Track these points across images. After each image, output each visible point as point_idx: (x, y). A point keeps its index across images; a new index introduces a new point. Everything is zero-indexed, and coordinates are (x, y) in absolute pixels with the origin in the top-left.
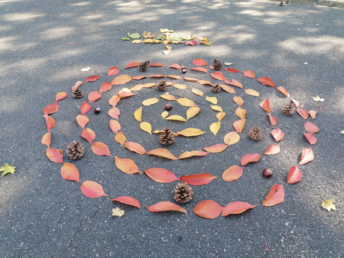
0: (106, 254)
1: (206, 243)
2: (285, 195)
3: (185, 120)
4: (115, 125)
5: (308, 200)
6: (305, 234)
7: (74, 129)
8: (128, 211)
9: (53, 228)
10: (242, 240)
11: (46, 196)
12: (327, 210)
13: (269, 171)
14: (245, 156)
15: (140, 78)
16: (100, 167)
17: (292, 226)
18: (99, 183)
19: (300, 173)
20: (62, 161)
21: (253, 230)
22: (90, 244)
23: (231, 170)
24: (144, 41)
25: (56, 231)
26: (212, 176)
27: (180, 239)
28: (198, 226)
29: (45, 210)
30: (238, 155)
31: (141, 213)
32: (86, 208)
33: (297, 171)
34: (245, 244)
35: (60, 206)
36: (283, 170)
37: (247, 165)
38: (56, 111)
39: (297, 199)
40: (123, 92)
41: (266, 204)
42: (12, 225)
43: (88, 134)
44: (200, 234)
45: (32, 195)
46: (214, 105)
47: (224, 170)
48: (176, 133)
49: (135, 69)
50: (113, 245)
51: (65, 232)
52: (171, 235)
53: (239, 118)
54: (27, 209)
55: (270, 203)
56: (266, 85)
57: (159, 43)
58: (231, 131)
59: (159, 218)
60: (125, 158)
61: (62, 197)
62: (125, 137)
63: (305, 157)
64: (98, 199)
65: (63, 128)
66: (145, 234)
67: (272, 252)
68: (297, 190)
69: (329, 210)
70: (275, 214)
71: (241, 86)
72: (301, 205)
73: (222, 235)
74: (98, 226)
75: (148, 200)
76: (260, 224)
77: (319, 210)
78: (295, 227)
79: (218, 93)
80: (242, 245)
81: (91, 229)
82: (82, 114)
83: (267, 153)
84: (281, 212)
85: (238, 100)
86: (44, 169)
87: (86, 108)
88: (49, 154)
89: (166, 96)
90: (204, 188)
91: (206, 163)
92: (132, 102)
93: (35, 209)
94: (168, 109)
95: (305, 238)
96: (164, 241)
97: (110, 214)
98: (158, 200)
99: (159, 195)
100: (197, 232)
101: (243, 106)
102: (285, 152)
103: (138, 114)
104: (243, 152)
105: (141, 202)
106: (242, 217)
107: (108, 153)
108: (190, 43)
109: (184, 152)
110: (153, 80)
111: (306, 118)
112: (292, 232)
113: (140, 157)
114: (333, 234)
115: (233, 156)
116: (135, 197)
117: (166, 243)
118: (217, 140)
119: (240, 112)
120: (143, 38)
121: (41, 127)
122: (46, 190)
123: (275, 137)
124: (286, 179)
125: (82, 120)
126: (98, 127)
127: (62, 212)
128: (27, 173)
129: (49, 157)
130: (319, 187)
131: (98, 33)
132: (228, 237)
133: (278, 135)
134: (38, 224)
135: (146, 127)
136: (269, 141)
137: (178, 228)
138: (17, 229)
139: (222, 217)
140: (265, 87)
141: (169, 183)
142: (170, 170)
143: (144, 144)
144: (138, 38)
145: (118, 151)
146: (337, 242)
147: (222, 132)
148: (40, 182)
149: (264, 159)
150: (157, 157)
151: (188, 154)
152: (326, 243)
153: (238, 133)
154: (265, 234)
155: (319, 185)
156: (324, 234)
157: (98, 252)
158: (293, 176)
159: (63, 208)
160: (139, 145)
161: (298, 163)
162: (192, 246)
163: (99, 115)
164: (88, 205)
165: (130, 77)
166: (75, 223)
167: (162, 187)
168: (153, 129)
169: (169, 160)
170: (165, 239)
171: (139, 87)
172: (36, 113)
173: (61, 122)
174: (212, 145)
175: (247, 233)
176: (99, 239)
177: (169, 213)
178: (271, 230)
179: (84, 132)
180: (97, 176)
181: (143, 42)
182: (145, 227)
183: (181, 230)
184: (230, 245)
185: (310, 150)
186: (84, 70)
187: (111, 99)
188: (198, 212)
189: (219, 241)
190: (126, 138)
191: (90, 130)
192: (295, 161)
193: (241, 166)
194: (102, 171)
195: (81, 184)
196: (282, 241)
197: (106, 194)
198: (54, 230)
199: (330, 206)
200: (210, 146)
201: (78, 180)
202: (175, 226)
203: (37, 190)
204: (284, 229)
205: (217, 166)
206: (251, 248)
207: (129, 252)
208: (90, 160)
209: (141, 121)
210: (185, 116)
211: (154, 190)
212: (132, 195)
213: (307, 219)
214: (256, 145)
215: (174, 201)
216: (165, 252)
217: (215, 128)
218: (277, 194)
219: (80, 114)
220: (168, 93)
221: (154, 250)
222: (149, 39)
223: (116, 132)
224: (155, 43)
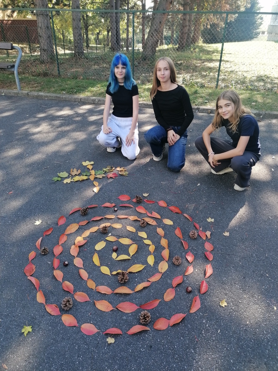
0: (113, 368)
1: (165, 345)
2: (201, 303)
3: (129, 258)
4: (84, 274)
5: (213, 303)
6: (214, 325)
7: (56, 284)
8: (116, 338)
9: (76, 362)
10: (183, 338)
11: (61, 341)
12: (223, 307)
13: (190, 289)
14: (174, 279)
15: (86, 224)
16: (87, 312)
17: (207, 322)
18: (91, 323)
19: (206, 285)
20: (60, 313)
21: (188, 330)
22: (102, 365)
23: (168, 293)
24: (73, 179)
25: (79, 363)
26: (158, 300)
27: (151, 347)
28: (158, 336)
29: (66, 351)
30: (170, 279)
31: (124, 337)
32: (90, 342)
33: (204, 284)
34: (185, 340)
35: (74, 346)
36: (197, 285)
37: (176, 286)
38: (35, 270)
39: (207, 303)
40: (79, 242)
41: (192, 311)
42: (50, 367)
43: (67, 287)
44: (161, 341)
45: (52, 344)
46: (145, 239)
47: (164, 294)
48: (127, 271)
49: (77, 214)
50: (115, 362)
51: (85, 362)
52: (145, 346)
53: (164, 248)
54: (54, 354)
55: (193, 310)
56: (176, 213)
57: (87, 179)
58: (161, 261)
59: (135, 338)
60: (100, 300)
61: (72, 340)
62: (94, 283)
63: (208, 272)
64: (95, 334)
65: (47, 285)
66: (131, 350)
67: (199, 340)
68: (207, 297)
69: (224, 306)
70: (197, 317)
71: (159, 217)
72: (210, 307)
73: (172, 338)
74: (102, 352)
75: (125, 327)
76: (191, 325)
77: (219, 308)
78: (208, 322)
79: (145, 227)
80: (184, 341)
81: (99, 355)
82: (55, 268)
83: (186, 274)
84: (200, 314)
85: (160, 231)
86: (51, 322)
87: (56, 263)
88: (49, 309)
89: (110, 238)
90: (155, 310)
91: (152, 291)
92: (87, 249)
93: (59, 352)
94: (116, 251)
95: (214, 327)
97: (106, 343)
98: (131, 326)
99: (130, 322)
100: (159, 340)
101: (165, 237)
102: (196, 271)
103: (96, 260)
104: (173, 277)
105: (121, 330)
106: (181, 324)
107: (88, 299)
109: (137, 285)
110: (96, 223)
111: (204, 239)
112: (207, 326)
113: (110, 297)
114: (227, 321)
115: (167, 281)
116: (116, 327)
117: (144, 351)
118: (154, 270)
119: (164, 242)
120: (71, 176)
121: (30, 288)
122: (59, 337)
123: (189, 260)
124: (199, 291)
125: (59, 274)
126: (72, 278)
127: (77, 349)
128: (40, 328)
129: (49, 312)
130: (218, 292)
132: (176, 338)
133: (190, 258)
134: (66, 362)
135: (105, 270)
136: (186, 264)
137: (147, 341)
138: (55, 369)
139: (170, 327)
140: (176, 214)
141: (134, 312)
142: (131, 301)
143: (109, 285)
144: (67, 176)
145: (93, 296)
146: (229, 325)
147: (156, 263)
148: (53, 333)
149: (185, 279)
150: (121, 294)
151: (140, 287)
152: (224, 328)
153: (166, 261)
154: (194, 331)
155: (217, 291)
156: (223, 322)
157: (109, 368)
158: (203, 288)
159: (76, 347)
160: (106, 287)
161: (205, 277)
162: (158, 349)
163: (68, 267)
164: (90, 340)
165: (77, 224)
166: (88, 355)
167: (131, 316)
168: (111, 272)
169: (129, 294)
170: (142, 350)
171: (87, 233)
172: (20, 276)
173: (43, 280)
174: (153, 275)
175: (185, 332)
176: (106, 361)
177: (140, 333)
178: (196, 327)
179: (63, 284)
180: (88, 319)
181: (72, 180)
182: (129, 345)
183: (150, 341)
184: (178, 342)
185: (210, 266)
186: (38, 223)
187: (71, 250)
188: (156, 328)
189: (172, 342)
190: (96, 283)
191: (67, 283)
192: (203, 275)
193: (173, 288)
194: (89, 314)
195: (80, 327)
196: (203, 332)
197: (98, 330)
198: (77, 363)
199: (224, 304)
200: (151, 277)
201: (77, 325)
202: (146, 340)
203: (54, 339)
204: (203, 325)
205: (159, 291)
206: (189, 341)
207: (126, 363)
208: (78, 307)
209: (100, 265)
210: (129, 255)
211: (127, 319)
212: (114, 326)
213: (214, 316)
214: (179, 269)
215: (140, 324)
216: (145, 357)
217: (151, 260)
218: (196, 303)
219: (54, 269)
220: (110, 234)
221: (139, 358)
222: (77, 176)
223: (87, 280)
224: (83, 180)
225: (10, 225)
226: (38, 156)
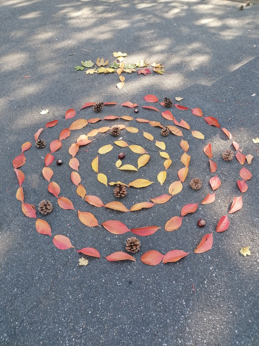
0: (77, 296)
1: (149, 286)
2: (213, 243)
3: (136, 170)
4: (76, 178)
5: (231, 247)
6: (223, 276)
7: (42, 183)
8: (91, 261)
9: (36, 276)
10: (176, 282)
11: (27, 249)
12: (243, 256)
13: (203, 222)
14: (185, 206)
15: (96, 122)
16: (66, 221)
17: (215, 269)
18: (67, 236)
19: (228, 223)
20: (35, 216)
21: (185, 274)
22: (64, 289)
23: (172, 221)
24: (97, 70)
25: (39, 279)
26: (156, 227)
27: (130, 283)
28: (144, 271)
29: (28, 261)
30: (180, 205)
31: (101, 262)
32: (59, 258)
33: (225, 221)
34: (178, 285)
35: (40, 258)
36: (215, 219)
37: (186, 215)
38: (24, 163)
39: (222, 246)
40: (81, 141)
41: (197, 251)
42: (6, 275)
43: (54, 188)
44: (145, 279)
45: (17, 249)
46: (162, 151)
47: (166, 221)
48: (128, 184)
49: (90, 110)
50: (81, 289)
51: (45, 279)
52: (124, 280)
53: (184, 166)
54: (15, 261)
55: (200, 250)
56: (212, 125)
57: (113, 73)
58: (176, 180)
59: (114, 266)
60: (86, 211)
61: (39, 250)
62: (85, 190)
63: (235, 206)
64: (68, 250)
65: (32, 181)
66: (104, 280)
67: (197, 291)
68: (224, 238)
69: (245, 255)
70: (203, 260)
71: (187, 126)
72: (225, 252)
73: (162, 278)
74: (69, 273)
75: (106, 250)
76: (191, 269)
77: (238, 256)
78: (217, 270)
79: (167, 136)
80: (175, 287)
81: (64, 276)
82: (47, 165)
83: (203, 203)
84: (208, 258)
85: (185, 144)
86: (22, 224)
87: (49, 159)
88: (25, 209)
89: (120, 143)
90: (149, 238)
91: (152, 215)
92: (89, 151)
93: (21, 261)
94: (122, 158)
95: (222, 280)
96: (119, 285)
97: (77, 263)
98: (113, 250)
99: (114, 246)
100: (143, 277)
101: (189, 152)
102: (219, 201)
103: (95, 165)
104: (184, 202)
105: (100, 252)
106: (178, 263)
107: (72, 207)
108: (143, 72)
109: (135, 203)
110: (108, 123)
111: (242, 163)
112: (214, 275)
113: (98, 210)
114: (244, 275)
115: (175, 206)
116: (95, 248)
117: (120, 286)
118: (163, 190)
119: (185, 158)
120: (96, 66)
121: (13, 182)
122: (26, 243)
123: (212, 186)
124: (216, 228)
125: (47, 172)
126: (61, 180)
127: (41, 262)
128: (9, 228)
129: (24, 213)
130: (242, 234)
131: (51, 60)
132: (166, 280)
133: (215, 183)
134: (25, 273)
135: (102, 178)
136: (208, 190)
137: (128, 274)
138: (10, 278)
139: (162, 263)
140: (211, 127)
141: (122, 235)
142: (122, 221)
143: (101, 197)
144: (91, 66)
145: (80, 205)
146: (246, 283)
147: (168, 182)
148: (21, 236)
149: (200, 209)
150: (113, 210)
151: (138, 206)
152: (238, 284)
153: (182, 182)
154: (194, 277)
155: (241, 233)
156: (238, 276)
157: (71, 295)
158: (222, 225)
159: (41, 259)
160: (97, 198)
161: (228, 211)
162: (139, 288)
163: (62, 167)
164: (60, 256)
165: (86, 121)
166: (52, 272)
167: (116, 238)
168: (109, 181)
169: (122, 212)
170: (119, 283)
171: (94, 133)
172: (7, 166)
173: (29, 175)
174: (159, 196)
175: (181, 276)
176: (71, 285)
177: (123, 261)
178: (198, 273)
179: (50, 185)
180: (65, 230)
181: (96, 72)
182: (104, 273)
183: (131, 275)
184: (167, 286)
185: (240, 199)
186: (44, 112)
187: (70, 148)
188: (143, 260)
189: (159, 283)
190: (86, 191)
191: (55, 184)
192: (226, 209)
193: (181, 216)
194: (68, 225)
195: (53, 238)
196: (206, 282)
197: (73, 245)
198: (37, 278)
199: (246, 252)
200: (156, 197)
201: (50, 234)
202: (127, 272)
203: (19, 244)
204: (208, 273)
205: (161, 217)
206: (182, 289)
207: (93, 294)
208: (58, 214)
209: (98, 172)
210: (136, 166)
211: (110, 241)
212: (93, 246)
213: (227, 264)
214: (196, 194)
215: (125, 251)
216: (119, 293)
217: (161, 177)
218: (206, 242)
219: (45, 165)
220: (121, 138)
221: (111, 292)
222: (103, 68)
223: (77, 185)
224: (108, 73)
225: (15, 110)
226: (68, 41)
